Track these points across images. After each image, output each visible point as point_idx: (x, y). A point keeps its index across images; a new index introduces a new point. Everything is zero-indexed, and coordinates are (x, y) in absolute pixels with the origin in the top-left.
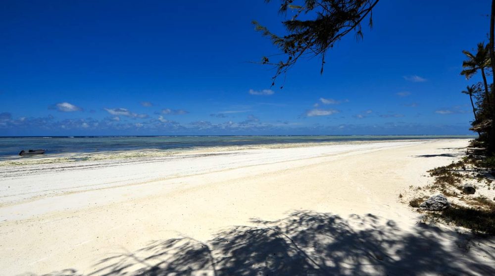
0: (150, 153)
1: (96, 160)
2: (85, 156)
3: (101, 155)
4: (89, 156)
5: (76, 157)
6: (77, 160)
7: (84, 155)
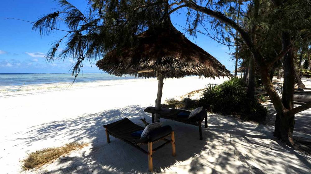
0: (65, 85)
1: (27, 90)
2: (18, 88)
3: (30, 87)
4: (20, 88)
5: (11, 89)
6: (12, 91)
7: (16, 87)
